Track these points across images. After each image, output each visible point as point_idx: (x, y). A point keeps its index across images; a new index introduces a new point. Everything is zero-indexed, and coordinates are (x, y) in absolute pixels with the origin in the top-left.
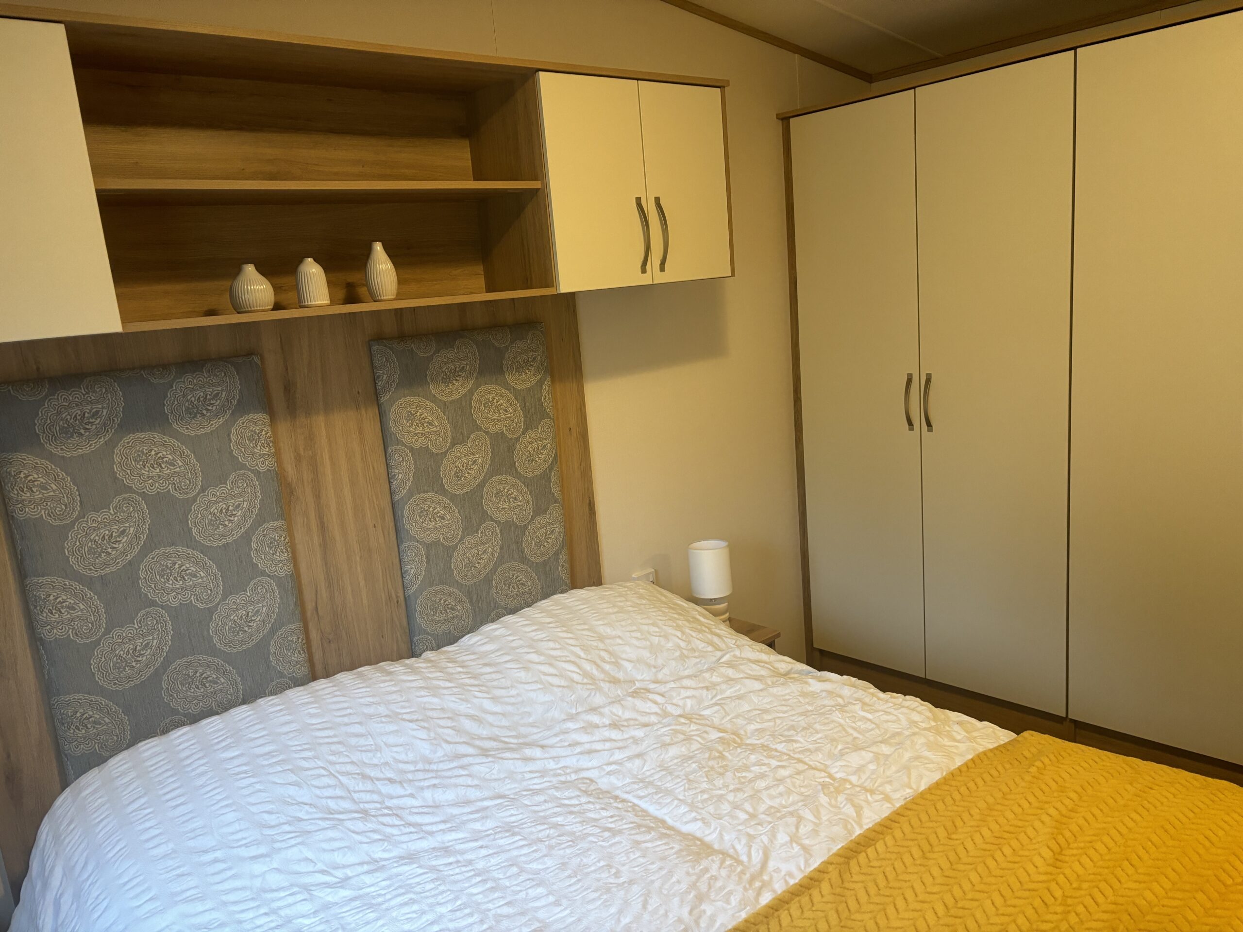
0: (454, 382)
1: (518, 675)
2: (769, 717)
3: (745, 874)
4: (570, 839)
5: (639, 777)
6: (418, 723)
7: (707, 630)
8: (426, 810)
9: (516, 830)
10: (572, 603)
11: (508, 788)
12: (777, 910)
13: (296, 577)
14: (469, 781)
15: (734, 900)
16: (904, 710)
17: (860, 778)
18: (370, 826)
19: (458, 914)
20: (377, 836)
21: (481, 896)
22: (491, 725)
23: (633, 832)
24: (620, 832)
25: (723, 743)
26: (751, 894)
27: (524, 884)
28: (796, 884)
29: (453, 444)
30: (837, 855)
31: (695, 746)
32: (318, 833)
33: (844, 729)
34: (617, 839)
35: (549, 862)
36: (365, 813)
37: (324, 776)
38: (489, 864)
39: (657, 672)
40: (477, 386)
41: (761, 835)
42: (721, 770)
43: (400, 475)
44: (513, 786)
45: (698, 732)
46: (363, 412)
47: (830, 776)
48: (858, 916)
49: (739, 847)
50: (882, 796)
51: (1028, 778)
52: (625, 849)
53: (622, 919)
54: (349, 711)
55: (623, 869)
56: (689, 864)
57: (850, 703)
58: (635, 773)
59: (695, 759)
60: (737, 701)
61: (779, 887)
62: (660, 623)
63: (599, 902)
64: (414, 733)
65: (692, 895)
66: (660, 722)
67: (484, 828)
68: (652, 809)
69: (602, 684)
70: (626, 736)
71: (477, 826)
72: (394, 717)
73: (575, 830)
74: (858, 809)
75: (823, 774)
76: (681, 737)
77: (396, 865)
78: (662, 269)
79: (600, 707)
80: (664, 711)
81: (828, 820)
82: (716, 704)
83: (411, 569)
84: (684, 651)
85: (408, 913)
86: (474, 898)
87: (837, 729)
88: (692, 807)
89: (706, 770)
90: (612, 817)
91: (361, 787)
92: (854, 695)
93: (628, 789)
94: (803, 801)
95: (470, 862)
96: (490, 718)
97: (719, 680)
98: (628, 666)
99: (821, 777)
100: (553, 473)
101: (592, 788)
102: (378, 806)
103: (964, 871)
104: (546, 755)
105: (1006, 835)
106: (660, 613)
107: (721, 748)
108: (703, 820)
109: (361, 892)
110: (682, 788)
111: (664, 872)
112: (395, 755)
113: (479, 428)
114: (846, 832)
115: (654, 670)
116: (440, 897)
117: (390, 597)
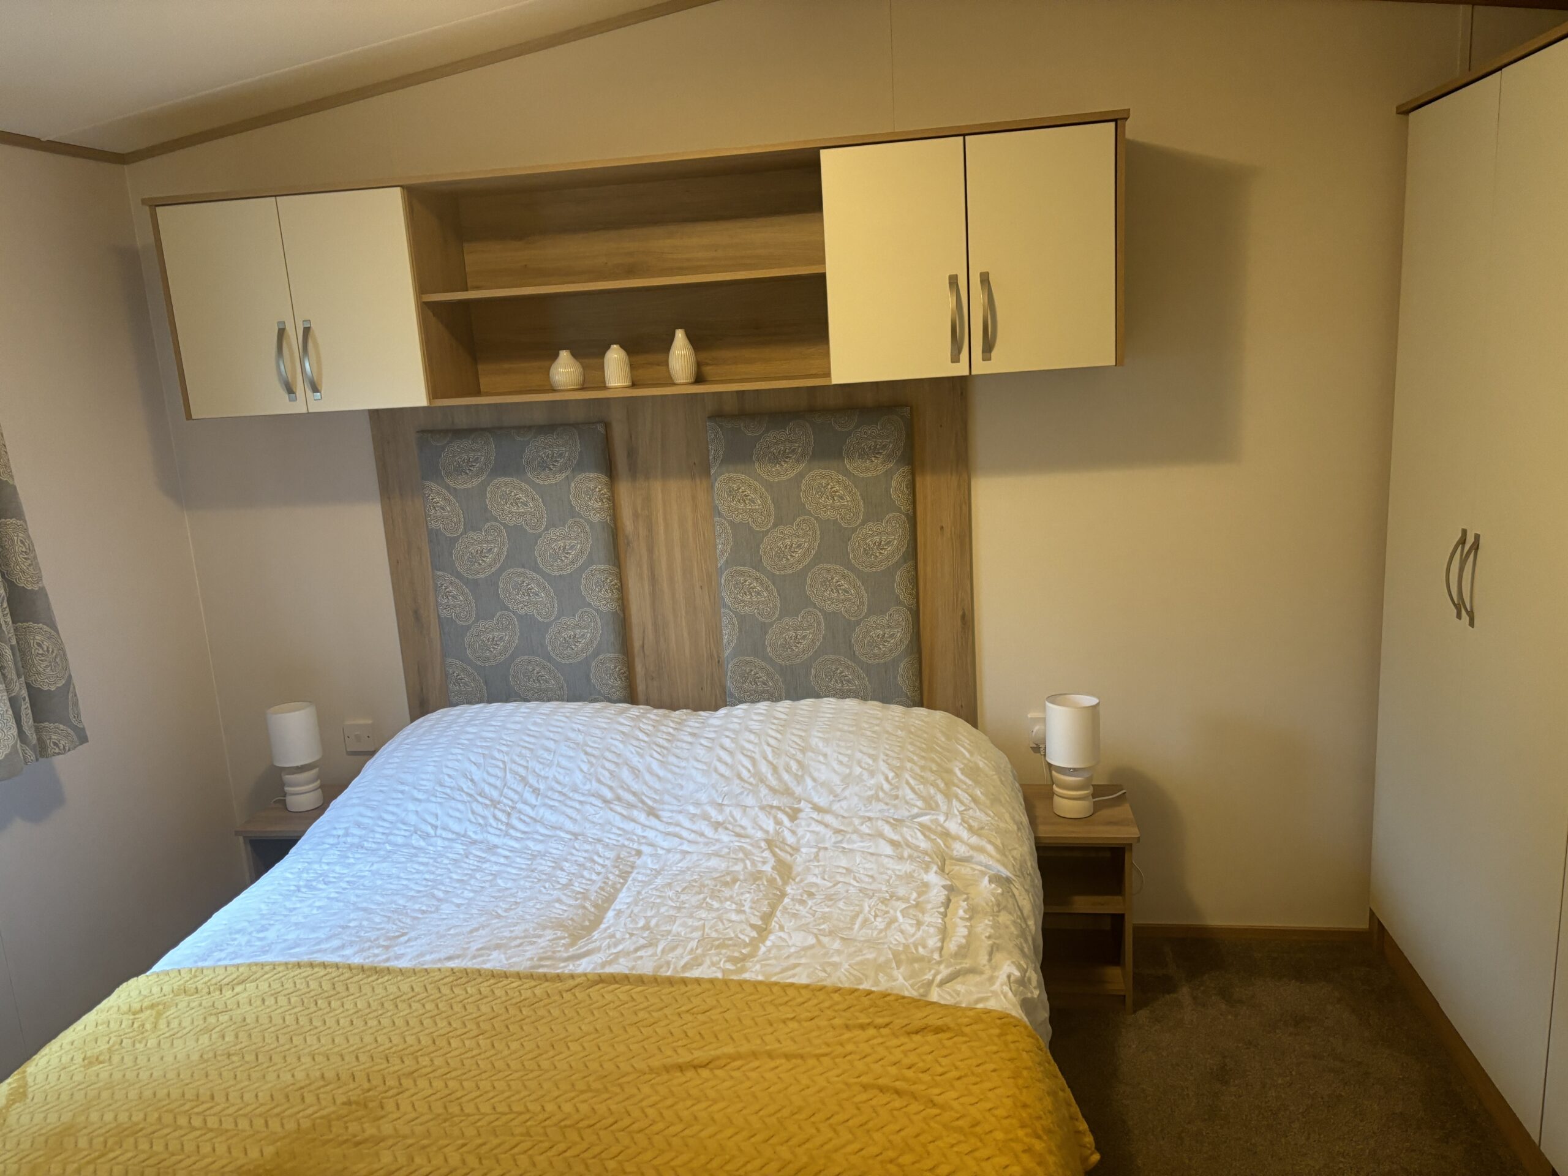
0: (783, 463)
1: (699, 751)
4: (545, 878)
5: (666, 867)
6: (589, 757)
8: (527, 820)
11: (589, 831)
13: (622, 615)
22: (646, 783)
29: (776, 524)
31: (738, 867)
32: (457, 802)
36: (496, 803)
37: (500, 767)
39: (833, 801)
40: (809, 469)
44: (597, 832)
46: (698, 481)
54: (560, 730)
57: (910, 900)
58: (668, 864)
62: (881, 757)
65: (502, 942)
66: (752, 839)
68: (623, 892)
69: (763, 789)
70: (714, 836)
72: (580, 746)
78: (987, 358)
80: (778, 833)
84: (882, 794)
89: (695, 884)
91: (515, 786)
95: (487, 862)
96: (647, 777)
97: (865, 831)
98: (809, 782)
101: (630, 858)
106: (897, 749)
108: (621, 913)
112: (557, 774)
113: (807, 513)
115: (831, 798)
117: (712, 656)
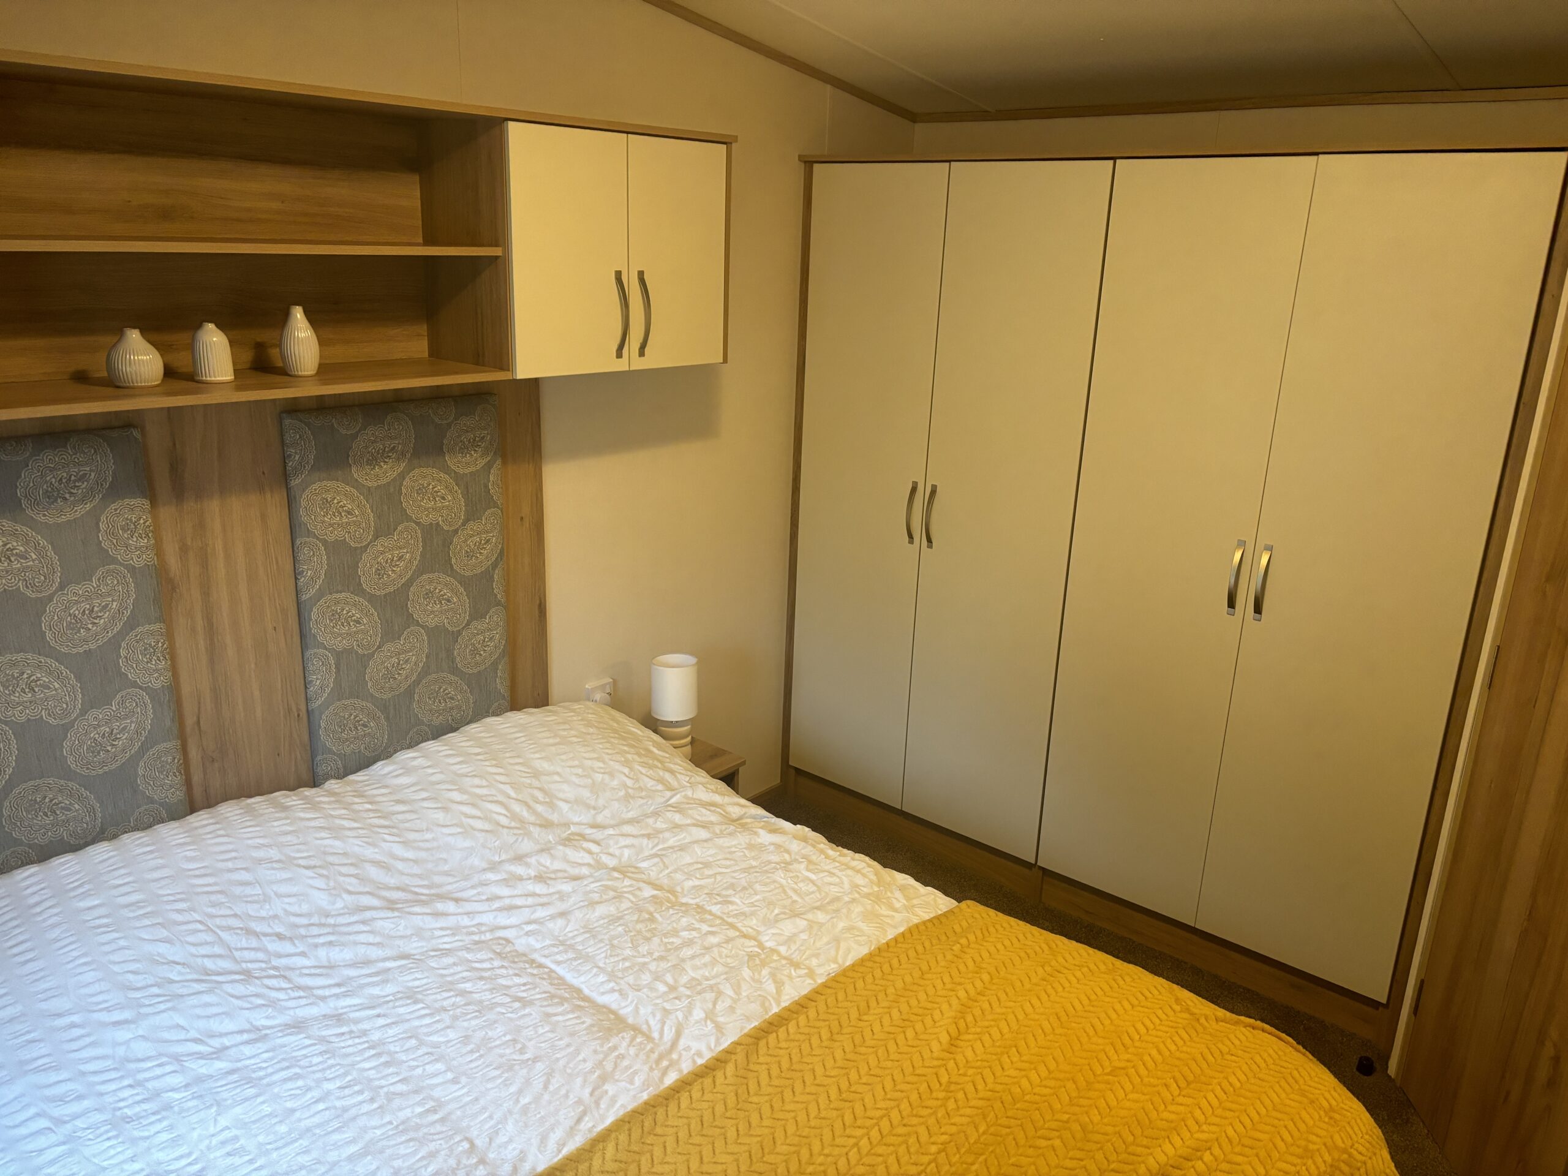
0: (382, 464)
1: (436, 816)
2: (710, 872)
3: (654, 1053)
4: (476, 1008)
5: (561, 938)
6: (314, 870)
7: (660, 765)
8: (318, 971)
9: (420, 996)
10: (507, 730)
11: (414, 946)
12: (678, 1092)
13: (174, 688)
14: (371, 939)
15: (638, 1081)
16: (850, 872)
17: (789, 947)
18: (252, 989)
19: (347, 1092)
20: (259, 1001)
21: (373, 1072)
22: (401, 873)
23: (545, 1003)
24: (531, 1003)
25: (656, 903)
26: (656, 1074)
27: (422, 1059)
28: (701, 1065)
29: (376, 537)
30: (747, 1035)
31: (625, 905)
32: (192, 997)
33: (784, 891)
34: (527, 1011)
35: (452, 1034)
36: (247, 973)
37: (200, 931)
38: (386, 1036)
39: (596, 814)
40: (410, 468)
41: (677, 1010)
42: (648, 935)
43: (309, 572)
44: (420, 944)
45: (632, 889)
46: (268, 496)
47: (761, 945)
48: (755, 1099)
49: (652, 1022)
50: (806, 971)
51: (949, 957)
52: (534, 1022)
53: (521, 1099)
54: (234, 854)
55: (530, 1044)
56: (599, 1042)
57: (796, 860)
58: (557, 934)
59: (621, 922)
60: (679, 853)
61: (686, 1067)
62: (606, 757)
63: (500, 1081)
64: (311, 882)
65: (596, 1074)
66: (591, 876)
67: (384, 994)
68: (569, 977)
69: (532, 828)
70: (552, 890)
71: (376, 991)
72: (287, 863)
73: (483, 998)
74: (779, 985)
75: (753, 943)
76: (612, 894)
77: (280, 1034)
78: (642, 353)
79: (526, 855)
80: (598, 862)
81: (747, 996)
82: (656, 855)
83: (316, 680)
84: (630, 791)
85: (292, 1089)
86: (366, 1074)
87: (777, 891)
88: (612, 976)
89: (632, 934)
90: (524, 985)
91: (244, 943)
92: (803, 851)
93: (546, 952)
94: (726, 973)
95: (364, 1033)
96: (400, 865)
97: (664, 826)
98: (565, 807)
99: (750, 946)
100: (497, 571)
101: (508, 949)
102: (263, 965)
103: (865, 1054)
104: (460, 910)
105: (913, 1018)
106: (608, 745)
107: (652, 909)
108: (620, 992)
109: (239, 1065)
110: (603, 955)
111: (572, 1049)
112: (287, 907)
113: (409, 519)
114: (762, 1010)
115: (593, 812)
116: (329, 1072)
117: (290, 710)
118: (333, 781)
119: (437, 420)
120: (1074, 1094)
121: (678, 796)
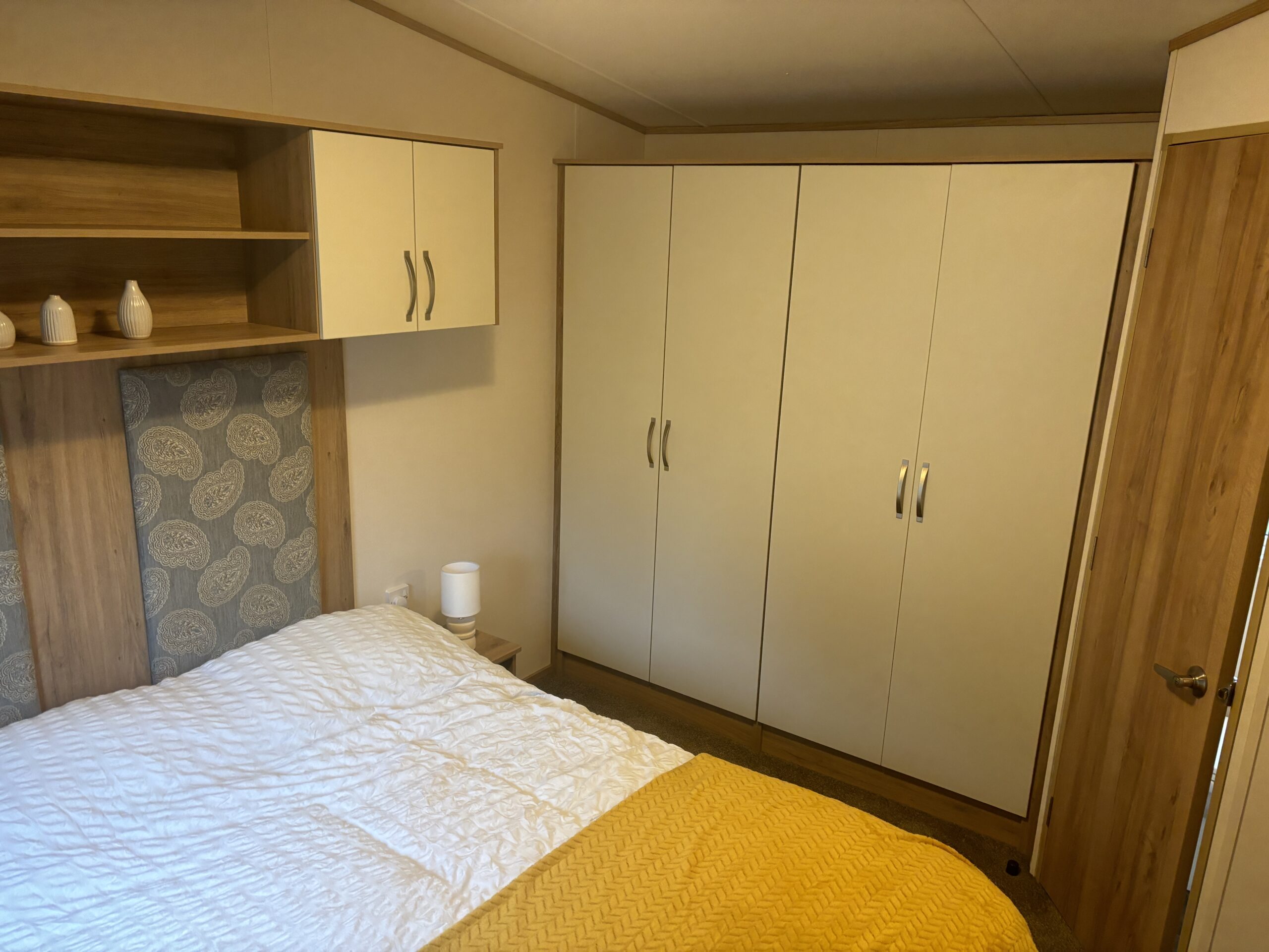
0: (209, 411)
1: (259, 704)
2: (493, 741)
3: (448, 893)
4: (296, 866)
5: (368, 802)
6: (153, 756)
7: (449, 655)
8: (157, 842)
9: (246, 859)
10: (319, 630)
11: (241, 817)
12: (469, 925)
13: (26, 605)
14: (203, 812)
15: (435, 918)
16: (607, 735)
17: (559, 800)
18: (99, 860)
19: (185, 943)
20: (106, 870)
21: (206, 925)
22: (230, 754)
23: (356, 857)
24: (344, 858)
25: (448, 769)
26: (451, 911)
27: (249, 912)
28: (488, 901)
29: (205, 472)
30: (526, 874)
31: (422, 771)
32: (46, 870)
33: (555, 754)
34: (339, 865)
35: (274, 890)
36: (95, 846)
37: (52, 812)
38: (217, 894)
39: (396, 697)
40: (233, 415)
41: (467, 856)
42: (442, 795)
43: (146, 503)
44: (247, 814)
45: (427, 758)
46: (108, 439)
47: (536, 799)
48: (533, 927)
49: (446, 868)
50: (573, 818)
51: (688, 800)
52: (346, 874)
53: (335, 941)
54: (80, 746)
55: (343, 893)
56: (400, 887)
57: (564, 728)
58: (365, 799)
59: (419, 786)
60: (466, 727)
61: (475, 903)
62: (403, 649)
63: (316, 927)
64: (149, 766)
65: (400, 915)
66: (393, 749)
67: (214, 858)
68: (377, 834)
69: (342, 711)
70: (360, 762)
71: (208, 856)
72: (127, 750)
73: (302, 856)
74: (551, 831)
75: (530, 797)
76: (411, 763)
77: (125, 898)
78: (428, 317)
79: (338, 734)
80: (398, 737)
81: (526, 842)
82: (447, 730)
83: (153, 595)
84: (425, 677)
85: (136, 944)
86: (200, 928)
87: (548, 754)
88: (412, 831)
89: (429, 795)
90: (337, 843)
91: (91, 821)
92: (569, 720)
93: (356, 814)
94: (507, 824)
95: (198, 893)
96: (228, 748)
97: (454, 705)
98: (370, 693)
99: (527, 800)
100: (308, 498)
101: (323, 813)
102: (108, 839)
103: (622, 884)
104: (282, 783)
105: (661, 851)
106: (405, 640)
107: (444, 774)
108: (419, 843)
109: (89, 925)
110: (405, 814)
111: (377, 896)
112: (130, 789)
113: (232, 456)
114: (537, 852)
115: (393, 696)
116: (167, 927)
117: (129, 620)
118: (168, 679)
119: (256, 374)
120: (789, 905)
121: (465, 680)
